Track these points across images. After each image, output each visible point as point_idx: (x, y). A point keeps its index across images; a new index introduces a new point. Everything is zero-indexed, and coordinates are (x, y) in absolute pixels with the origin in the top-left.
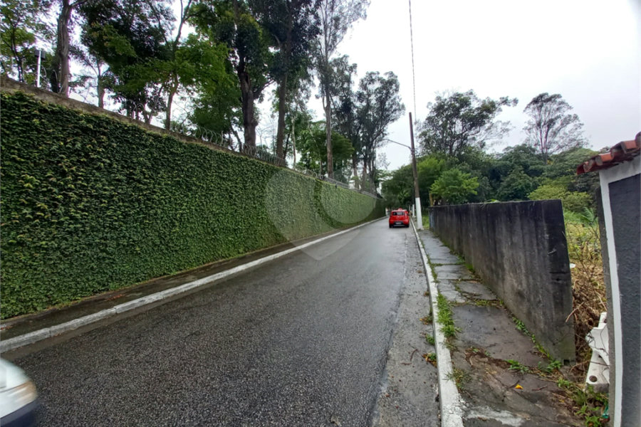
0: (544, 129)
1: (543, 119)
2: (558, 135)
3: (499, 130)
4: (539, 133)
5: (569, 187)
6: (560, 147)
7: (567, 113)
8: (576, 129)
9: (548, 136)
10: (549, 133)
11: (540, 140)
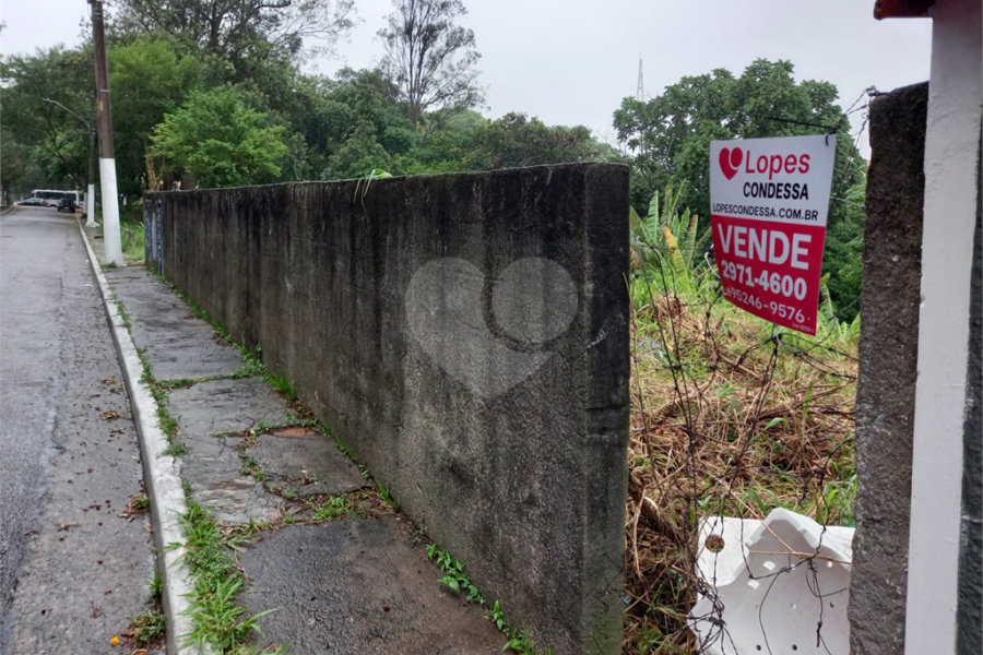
0: (418, 46)
1: (418, 19)
2: (439, 67)
3: (332, 19)
4: (408, 51)
6: (441, 95)
7: (458, 21)
8: (469, 62)
9: (423, 65)
10: (426, 59)
11: (408, 70)
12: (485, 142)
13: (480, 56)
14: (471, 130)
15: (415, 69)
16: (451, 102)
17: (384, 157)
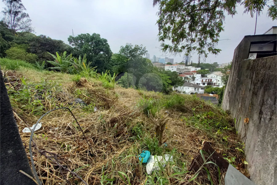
0: (13, 16)
1: (12, 9)
2: (20, 21)
4: (10, 17)
5: (27, 50)
6: (21, 28)
7: (24, 11)
8: (28, 21)
9: (15, 21)
10: (15, 19)
11: (11, 21)
12: (36, 40)
13: (31, 20)
14: (31, 38)
15: (13, 22)
16: (24, 31)
17: (5, 42)
